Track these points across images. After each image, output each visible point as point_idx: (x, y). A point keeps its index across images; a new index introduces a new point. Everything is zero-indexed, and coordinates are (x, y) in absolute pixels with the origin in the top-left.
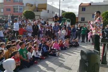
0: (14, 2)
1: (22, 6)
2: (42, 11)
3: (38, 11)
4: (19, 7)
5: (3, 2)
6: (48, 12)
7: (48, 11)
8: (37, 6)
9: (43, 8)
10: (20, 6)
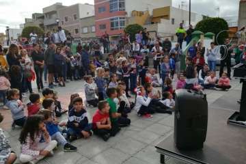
0: (111, 12)
1: (124, 18)
2: (160, 22)
3: (153, 23)
4: (119, 20)
5: (94, 14)
6: (173, 23)
7: (173, 20)
8: (151, 13)
9: (162, 17)
10: (120, 18)
